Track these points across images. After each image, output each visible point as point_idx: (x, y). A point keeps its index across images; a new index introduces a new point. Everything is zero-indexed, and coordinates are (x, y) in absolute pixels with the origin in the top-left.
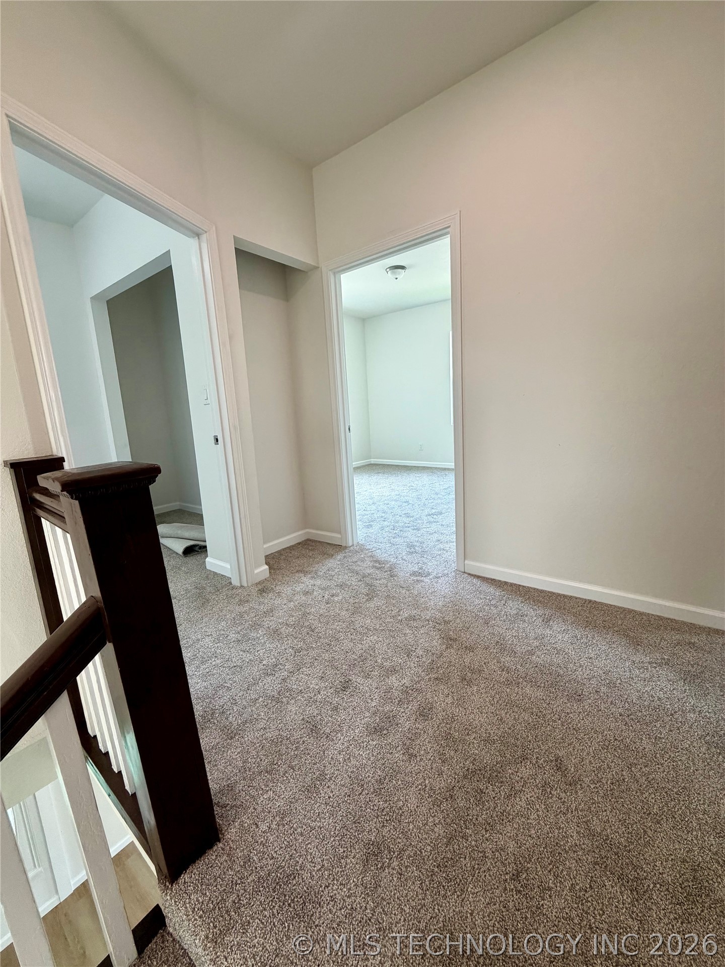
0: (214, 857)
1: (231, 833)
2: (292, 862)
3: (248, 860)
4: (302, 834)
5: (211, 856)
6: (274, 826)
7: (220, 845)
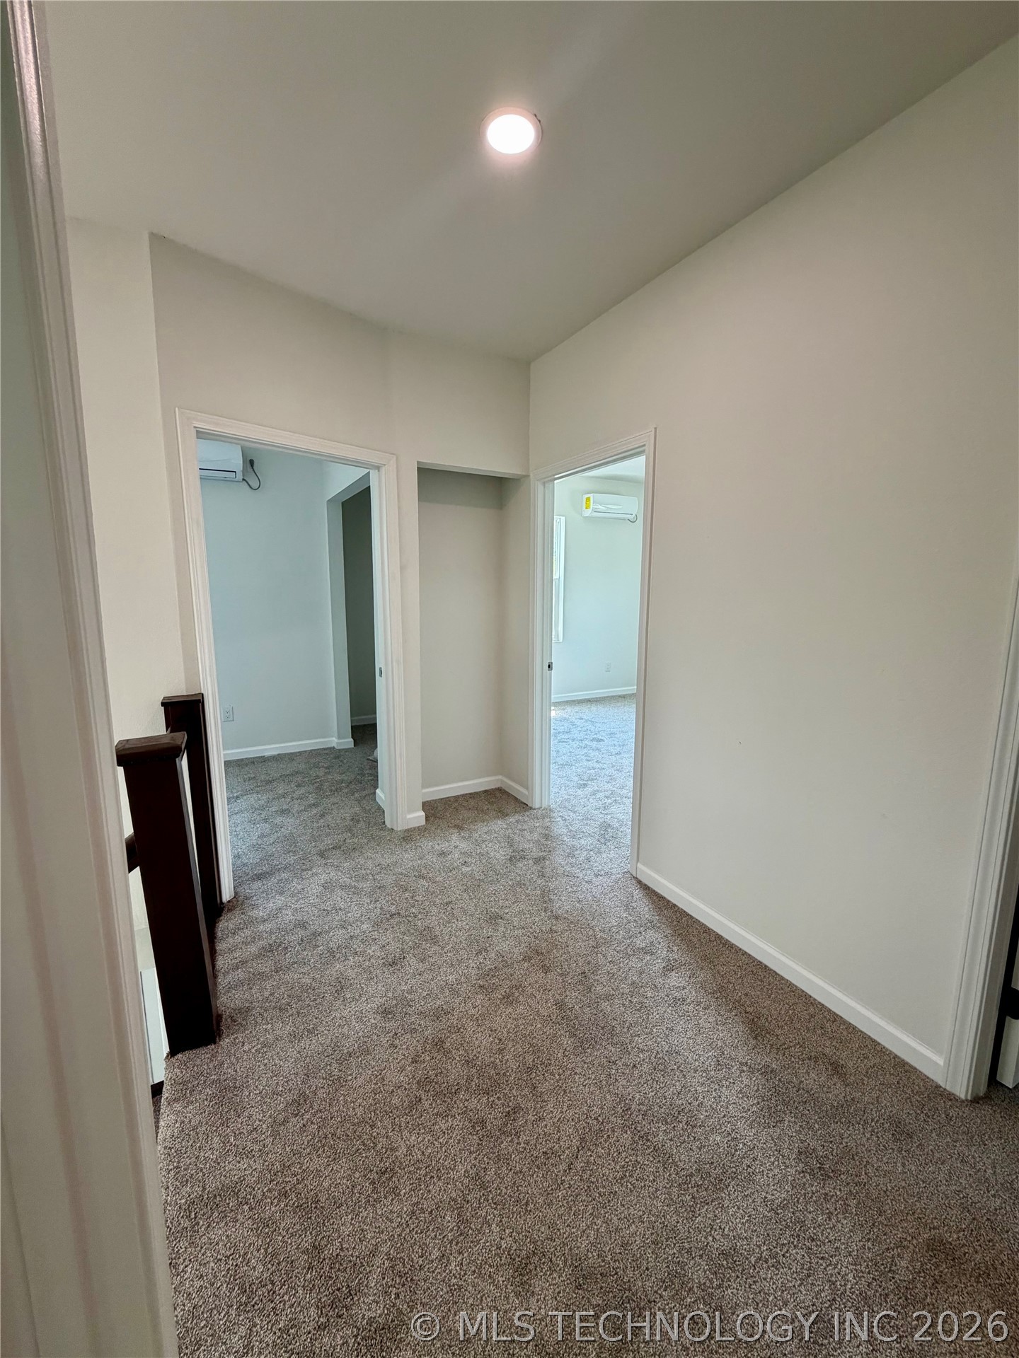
0: (203, 1052)
1: (225, 1042)
2: (245, 1080)
3: (222, 1064)
4: (265, 1065)
5: (203, 1050)
6: (253, 1051)
7: (213, 1046)
